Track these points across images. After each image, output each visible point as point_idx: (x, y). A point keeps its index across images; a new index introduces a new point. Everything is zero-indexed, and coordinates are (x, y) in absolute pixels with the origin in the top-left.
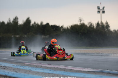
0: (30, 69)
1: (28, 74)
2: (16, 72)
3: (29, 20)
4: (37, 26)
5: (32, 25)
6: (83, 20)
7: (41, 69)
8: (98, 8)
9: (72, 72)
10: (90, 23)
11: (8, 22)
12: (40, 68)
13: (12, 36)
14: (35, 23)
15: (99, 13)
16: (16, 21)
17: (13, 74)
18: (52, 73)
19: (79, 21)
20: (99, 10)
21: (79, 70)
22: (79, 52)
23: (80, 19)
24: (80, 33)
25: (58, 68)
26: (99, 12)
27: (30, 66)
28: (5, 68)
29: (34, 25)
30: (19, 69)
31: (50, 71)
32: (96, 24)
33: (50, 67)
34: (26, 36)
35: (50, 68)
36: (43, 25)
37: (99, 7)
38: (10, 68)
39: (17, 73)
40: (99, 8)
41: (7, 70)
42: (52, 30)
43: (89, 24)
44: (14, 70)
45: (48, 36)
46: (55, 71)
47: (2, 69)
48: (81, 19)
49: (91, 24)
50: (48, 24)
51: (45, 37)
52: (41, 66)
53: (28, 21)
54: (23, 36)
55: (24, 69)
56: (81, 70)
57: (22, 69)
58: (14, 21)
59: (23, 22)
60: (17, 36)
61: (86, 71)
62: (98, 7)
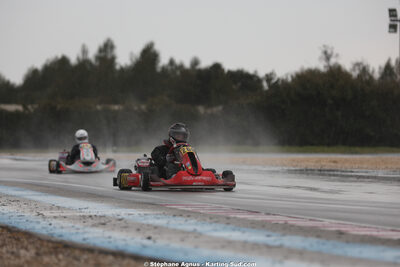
0: (195, 230)
1: (196, 247)
2: (149, 238)
3: (152, 51)
4: (178, 73)
5: (163, 68)
6: (337, 55)
7: (234, 230)
8: (391, 16)
9: (347, 242)
10: (358, 64)
11: (81, 57)
12: (228, 224)
13: (99, 107)
14: (172, 62)
15: (395, 31)
16: (109, 56)
17: (144, 246)
18: (277, 243)
19: (324, 56)
20: (396, 23)
21: (368, 233)
22: (332, 164)
23: (325, 53)
24: (330, 101)
25: (292, 226)
26: (393, 28)
27: (188, 214)
28: (104, 224)
29: (169, 68)
30: (156, 227)
31: (268, 236)
32: (380, 68)
33: (258, 222)
34: (143, 107)
35: (263, 226)
36: (200, 71)
37: (395, 10)
38: (122, 223)
39: (155, 241)
40: (396, 16)
41: (113, 229)
42: (234, 87)
43: (357, 68)
44: (138, 230)
45: (220, 108)
46: (284, 235)
47: (94, 226)
48: (329, 52)
49: (364, 70)
50: (217, 67)
51: (209, 111)
52: (228, 218)
53: (149, 55)
54: (136, 108)
55: (171, 226)
56: (375, 233)
57: (167, 228)
58: (102, 54)
59: (131, 59)
60: (116, 107)
61: (396, 238)
62: (392, 13)
